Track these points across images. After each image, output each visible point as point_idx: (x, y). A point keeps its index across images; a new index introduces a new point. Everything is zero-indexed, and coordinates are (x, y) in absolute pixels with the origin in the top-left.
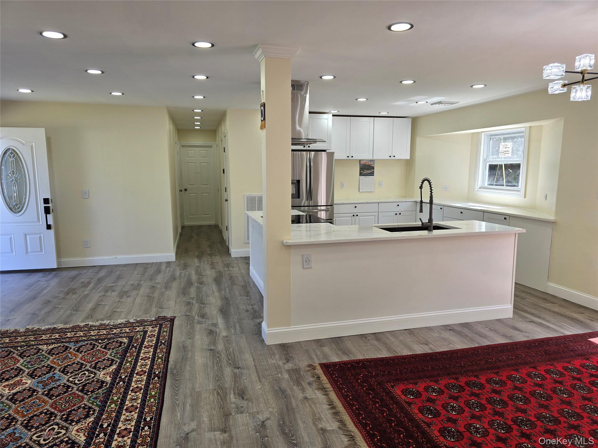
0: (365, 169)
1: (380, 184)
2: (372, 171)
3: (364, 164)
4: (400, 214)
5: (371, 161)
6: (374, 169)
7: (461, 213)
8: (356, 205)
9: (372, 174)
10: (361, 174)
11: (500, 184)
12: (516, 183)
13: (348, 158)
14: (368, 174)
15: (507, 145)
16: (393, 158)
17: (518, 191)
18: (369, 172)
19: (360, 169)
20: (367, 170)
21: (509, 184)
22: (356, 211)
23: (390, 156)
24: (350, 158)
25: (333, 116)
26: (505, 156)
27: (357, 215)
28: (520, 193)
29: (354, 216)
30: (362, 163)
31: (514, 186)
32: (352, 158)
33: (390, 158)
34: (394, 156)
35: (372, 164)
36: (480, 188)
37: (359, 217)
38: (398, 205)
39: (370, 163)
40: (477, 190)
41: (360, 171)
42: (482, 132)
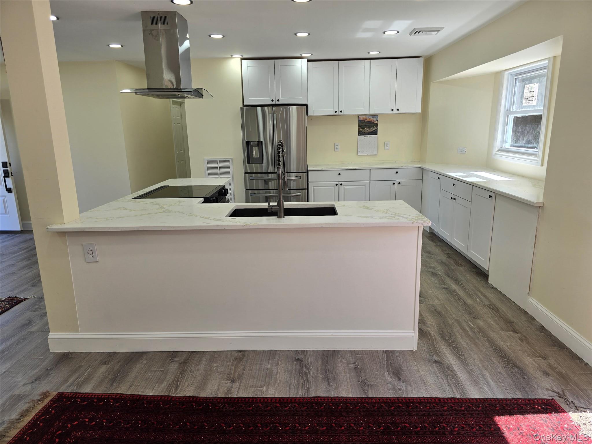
0: (366, 126)
1: (386, 146)
2: (375, 128)
3: (364, 121)
4: (399, 183)
5: (374, 116)
6: (377, 126)
7: (454, 185)
8: (339, 172)
9: (375, 133)
10: (360, 133)
11: (520, 145)
12: (536, 144)
13: (336, 114)
14: (370, 132)
15: (532, 88)
16: (397, 112)
17: (535, 155)
18: (371, 130)
19: (359, 126)
20: (368, 128)
21: (529, 145)
22: (339, 178)
23: (392, 110)
24: (338, 113)
25: (308, 61)
26: (529, 105)
27: (341, 184)
28: (537, 159)
29: (337, 185)
30: (361, 118)
31: (534, 148)
32: (341, 114)
33: (392, 112)
34: (398, 110)
35: (375, 120)
36: (499, 150)
37: (345, 187)
38: (397, 173)
39: (372, 119)
40: (494, 153)
41: (359, 129)
42: (505, 70)
